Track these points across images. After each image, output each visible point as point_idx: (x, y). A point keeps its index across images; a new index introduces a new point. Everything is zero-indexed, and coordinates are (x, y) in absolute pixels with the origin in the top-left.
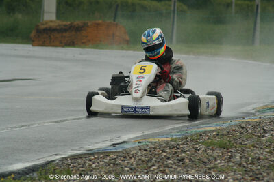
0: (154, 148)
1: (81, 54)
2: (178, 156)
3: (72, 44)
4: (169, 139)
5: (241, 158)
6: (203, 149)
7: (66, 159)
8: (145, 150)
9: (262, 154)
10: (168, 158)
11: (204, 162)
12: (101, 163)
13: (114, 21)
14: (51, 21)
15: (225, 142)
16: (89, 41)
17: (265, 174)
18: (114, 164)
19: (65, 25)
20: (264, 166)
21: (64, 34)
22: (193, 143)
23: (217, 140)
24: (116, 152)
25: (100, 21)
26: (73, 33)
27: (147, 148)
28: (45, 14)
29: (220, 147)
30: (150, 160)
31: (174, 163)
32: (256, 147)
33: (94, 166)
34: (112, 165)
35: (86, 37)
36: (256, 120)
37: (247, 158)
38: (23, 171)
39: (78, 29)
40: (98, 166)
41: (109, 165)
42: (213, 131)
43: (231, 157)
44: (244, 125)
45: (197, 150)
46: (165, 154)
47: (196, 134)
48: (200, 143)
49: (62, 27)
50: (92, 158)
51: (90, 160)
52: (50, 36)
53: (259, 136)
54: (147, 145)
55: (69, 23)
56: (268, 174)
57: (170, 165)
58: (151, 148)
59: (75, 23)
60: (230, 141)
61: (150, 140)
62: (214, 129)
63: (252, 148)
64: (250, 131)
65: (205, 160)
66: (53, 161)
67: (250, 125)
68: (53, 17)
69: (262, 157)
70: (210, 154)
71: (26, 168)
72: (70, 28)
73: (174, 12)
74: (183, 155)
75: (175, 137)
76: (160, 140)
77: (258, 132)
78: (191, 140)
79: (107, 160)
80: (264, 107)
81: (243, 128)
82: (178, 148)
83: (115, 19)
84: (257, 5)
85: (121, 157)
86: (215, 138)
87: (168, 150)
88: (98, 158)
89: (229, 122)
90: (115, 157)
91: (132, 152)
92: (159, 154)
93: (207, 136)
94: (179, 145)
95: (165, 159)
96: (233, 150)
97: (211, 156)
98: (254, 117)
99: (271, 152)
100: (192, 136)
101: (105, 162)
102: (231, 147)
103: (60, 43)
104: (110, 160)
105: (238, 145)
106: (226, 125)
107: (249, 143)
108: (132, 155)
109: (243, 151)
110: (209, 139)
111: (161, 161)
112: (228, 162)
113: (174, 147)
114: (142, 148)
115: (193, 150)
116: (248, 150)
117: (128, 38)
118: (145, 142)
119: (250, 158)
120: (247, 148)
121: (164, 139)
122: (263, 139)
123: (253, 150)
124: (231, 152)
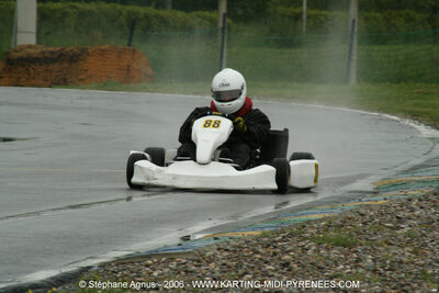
0: (239, 247)
1: (81, 98)
2: (280, 259)
3: (63, 82)
4: (257, 233)
5: (374, 260)
6: (314, 248)
7: (109, 264)
8: (226, 250)
9: (403, 254)
10: (266, 262)
11: (319, 268)
12: (166, 270)
13: (129, 45)
14: (30, 46)
15: (344, 236)
16: (90, 77)
17: (415, 285)
18: (186, 272)
19: (52, 53)
20: (410, 273)
21: (51, 67)
22: (296, 239)
23: (332, 234)
24: (184, 253)
25: (107, 47)
26: (66, 65)
27: (228, 247)
28: (19, 35)
29: (337, 245)
30: (239, 266)
31: (276, 270)
32: (391, 244)
33: (155, 274)
34: (183, 273)
35: (86, 71)
36: (381, 202)
37: (383, 261)
38: (49, 283)
39: (74, 58)
40: (162, 274)
41: (179, 273)
42: (321, 220)
43: (358, 260)
44: (363, 211)
45: (305, 250)
46: (258, 256)
47: (296, 225)
48: (305, 239)
49: (47, 55)
50: (150, 262)
51: (148, 266)
52: (27, 70)
53: (391, 228)
54: (228, 243)
55: (58, 49)
56: (420, 285)
57: (271, 273)
58: (234, 246)
59: (67, 50)
60: (350, 235)
61: (229, 235)
62: (320, 216)
63: (386, 246)
64: (377, 220)
65: (322, 265)
66: (89, 267)
67: (371, 210)
68: (32, 40)
69: (405, 259)
70: (326, 255)
71: (52, 278)
72: (60, 57)
73: (223, 32)
74: (286, 257)
75: (267, 230)
76: (246, 234)
77: (390, 221)
78: (292, 235)
79: (173, 265)
80: (386, 182)
81: (362, 215)
82: (275, 247)
83: (130, 40)
84: (354, 21)
85: (193, 260)
86: (327, 230)
87: (261, 250)
88: (159, 263)
89: (340, 205)
90: (184, 261)
91: (208, 254)
92: (250, 256)
93: (313, 227)
94: (275, 242)
95: (261, 263)
96: (359, 249)
97: (328, 258)
98: (374, 198)
99: (415, 252)
100: (290, 228)
101: (171, 269)
102: (355, 245)
103: (45, 80)
104: (178, 265)
105: (364, 242)
106: (337, 211)
107: (379, 238)
108: (209, 257)
109: (374, 251)
110: (318, 232)
111: (256, 267)
112: (356, 267)
113: (268, 245)
114: (221, 247)
115: (299, 250)
116: (381, 248)
117: (151, 73)
118: (224, 237)
119: (388, 262)
120: (378, 246)
121: (250, 233)
122: (399, 232)
123: (388, 250)
124: (356, 252)
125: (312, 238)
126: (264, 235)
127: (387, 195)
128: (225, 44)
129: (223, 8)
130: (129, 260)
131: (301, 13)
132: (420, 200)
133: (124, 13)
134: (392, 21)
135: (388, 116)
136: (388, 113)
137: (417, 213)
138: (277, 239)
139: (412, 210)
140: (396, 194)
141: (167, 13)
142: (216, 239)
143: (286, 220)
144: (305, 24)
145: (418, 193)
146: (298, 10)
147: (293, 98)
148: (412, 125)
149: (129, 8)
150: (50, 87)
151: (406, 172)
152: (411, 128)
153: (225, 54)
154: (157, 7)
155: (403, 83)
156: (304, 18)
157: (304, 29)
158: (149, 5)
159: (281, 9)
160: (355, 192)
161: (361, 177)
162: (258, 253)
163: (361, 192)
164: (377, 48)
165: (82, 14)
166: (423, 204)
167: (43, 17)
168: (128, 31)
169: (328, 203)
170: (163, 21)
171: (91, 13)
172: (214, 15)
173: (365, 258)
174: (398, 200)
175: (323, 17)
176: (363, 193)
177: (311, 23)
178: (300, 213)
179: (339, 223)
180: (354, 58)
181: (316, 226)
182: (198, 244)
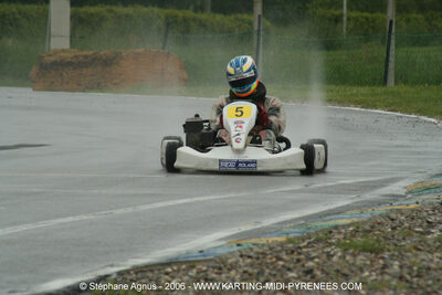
0: (262, 253)
1: (114, 103)
2: (303, 266)
3: (98, 86)
4: (282, 239)
5: (401, 267)
6: (339, 254)
7: (128, 272)
8: (249, 257)
9: (432, 260)
10: (289, 269)
11: (344, 275)
12: (185, 278)
13: (163, 48)
14: (63, 51)
15: (371, 242)
16: (125, 80)
18: (206, 279)
19: (86, 57)
20: (438, 280)
21: (84, 71)
22: (321, 245)
23: (359, 240)
24: (205, 261)
25: (141, 50)
26: (99, 68)
27: (252, 254)
28: (52, 39)
29: (364, 250)
30: (261, 273)
31: (299, 277)
32: (420, 250)
34: (202, 281)
35: (120, 75)
36: (412, 206)
37: (410, 268)
39: (107, 62)
41: (198, 281)
42: (349, 225)
43: (385, 266)
44: (393, 216)
45: (329, 256)
46: (281, 263)
47: (322, 231)
48: (331, 244)
49: (81, 58)
50: (169, 270)
51: (167, 274)
52: (61, 74)
53: (421, 233)
54: (251, 249)
55: (91, 53)
58: (258, 253)
59: (102, 53)
60: (378, 241)
61: (253, 241)
62: (349, 221)
63: (414, 251)
64: (406, 225)
65: (346, 271)
66: (107, 276)
67: (402, 214)
68: (67, 46)
69: (433, 265)
70: (351, 262)
71: (69, 287)
72: (94, 61)
73: (259, 34)
74: (310, 264)
75: (291, 236)
76: (270, 240)
77: (420, 226)
78: (318, 240)
79: (193, 273)
80: (419, 186)
81: (393, 220)
82: (300, 254)
83: (164, 44)
84: (391, 22)
85: (214, 268)
86: (354, 236)
87: (285, 257)
88: (178, 271)
89: (370, 210)
90: (204, 268)
91: (230, 261)
92: (272, 263)
93: (340, 233)
94: (300, 248)
95: (284, 270)
96: (386, 255)
97: (353, 264)
98: (407, 202)
100: (317, 233)
101: (191, 277)
102: (382, 251)
103: (79, 85)
104: (198, 273)
105: (392, 247)
106: (366, 216)
107: (407, 243)
108: (231, 265)
109: (401, 257)
110: (345, 238)
111: (279, 274)
112: (382, 274)
113: (293, 252)
114: (244, 253)
115: (324, 256)
116: (409, 254)
117: (186, 76)
118: (247, 243)
119: (415, 268)
120: (406, 251)
121: (275, 239)
122: (429, 237)
123: (416, 255)
124: (383, 258)
125: (338, 244)
126: (290, 241)
127: (420, 199)
128: (261, 45)
129: (258, 9)
130: (149, 268)
131: (342, 15)
134: (434, 22)
135: (425, 118)
136: (425, 115)
138: (302, 245)
140: (428, 198)
141: (206, 16)
143: (313, 225)
144: (345, 25)
146: (337, 13)
149: (167, 11)
150: (84, 91)
151: (437, 175)
154: (195, 11)
156: (345, 19)
157: (345, 31)
158: (188, 8)
159: (321, 11)
160: (387, 196)
161: (393, 180)
162: (281, 259)
164: (416, 49)
165: (119, 18)
167: (77, 21)
169: (358, 208)
170: (202, 25)
171: (128, 16)
173: (392, 265)
174: (430, 204)
175: (364, 20)
176: (395, 197)
177: (352, 25)
178: (328, 218)
179: (367, 227)
180: (392, 59)
181: (343, 231)
182: (219, 251)
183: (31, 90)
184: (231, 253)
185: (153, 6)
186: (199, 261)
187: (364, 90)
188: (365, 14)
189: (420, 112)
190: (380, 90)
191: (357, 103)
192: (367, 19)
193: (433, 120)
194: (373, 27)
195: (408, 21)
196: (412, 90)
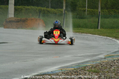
0: (68, 72)
1: (26, 32)
3: (21, 27)
4: (73, 69)
5: (104, 77)
6: (88, 73)
8: (64, 73)
9: (112, 75)
13: (39, 18)
14: (12, 18)
15: (96, 70)
16: (28, 26)
19: (18, 20)
21: (18, 23)
22: (83, 70)
23: (93, 69)
25: (33, 18)
26: (22, 23)
27: (65, 73)
28: (9, 15)
29: (94, 72)
32: (109, 72)
35: (27, 24)
36: (106, 61)
39: (24, 21)
42: (90, 66)
43: (100, 76)
44: (101, 63)
46: (73, 75)
47: (83, 67)
48: (86, 70)
49: (17, 20)
52: (11, 24)
53: (109, 68)
55: (20, 18)
59: (22, 19)
60: (98, 70)
62: (90, 64)
63: (108, 73)
64: (105, 66)
67: (104, 63)
69: (113, 76)
70: (91, 75)
72: (20, 21)
73: (64, 14)
75: (75, 68)
76: (70, 69)
77: (109, 66)
80: (108, 55)
81: (101, 64)
82: (77, 73)
83: (39, 17)
84: (100, 12)
86: (92, 68)
87: (74, 73)
89: (95, 62)
92: (70, 75)
93: (88, 67)
94: (78, 71)
96: (100, 73)
99: (116, 75)
100: (82, 67)
102: (99, 72)
103: (16, 27)
105: (102, 72)
107: (106, 71)
108: (60, 75)
110: (89, 69)
113: (76, 72)
114: (63, 72)
115: (84, 74)
116: (106, 73)
117: (45, 25)
118: (64, 70)
119: (108, 77)
120: (105, 73)
121: (71, 69)
122: (111, 69)
123: (108, 74)
124: (99, 74)
125: (88, 70)
126: (75, 69)
127: (108, 59)
128: (65, 18)
129: (64, 8)
131: (86, 10)
132: (117, 60)
133: (38, 9)
134: (110, 12)
135: (109, 38)
136: (108, 37)
137: (116, 64)
138: (78, 70)
139: (115, 63)
140: (110, 59)
141: (49, 9)
142: (61, 70)
143: (80, 65)
145: (116, 59)
146: (85, 9)
147: (83, 33)
148: (115, 40)
150: (18, 29)
151: (113, 53)
152: (115, 41)
153: (65, 20)
154: (46, 8)
155: (113, 29)
156: (86, 11)
157: (86, 14)
159: (80, 8)
161: (101, 54)
163: (101, 58)
164: (106, 19)
165: (26, 9)
166: (118, 61)
167: (16, 10)
168: (39, 14)
169: (92, 61)
170: (48, 11)
171: (29, 9)
172: (62, 10)
173: (102, 76)
174: (111, 60)
175: (91, 11)
176: (102, 58)
177: (88, 12)
178: (84, 63)
179: (95, 66)
180: (100, 22)
181: (89, 67)
182: (56, 72)
183: (3, 28)
184: (60, 72)
185: (35, 6)
186: (51, 74)
187: (92, 30)
188: (92, 10)
189: (107, 36)
190: (97, 30)
191: (90, 33)
192: (92, 11)
193: (111, 38)
194: (94, 13)
195: (103, 12)
196: (105, 30)
